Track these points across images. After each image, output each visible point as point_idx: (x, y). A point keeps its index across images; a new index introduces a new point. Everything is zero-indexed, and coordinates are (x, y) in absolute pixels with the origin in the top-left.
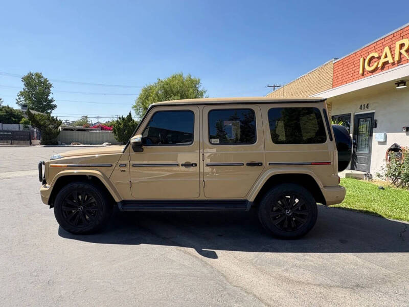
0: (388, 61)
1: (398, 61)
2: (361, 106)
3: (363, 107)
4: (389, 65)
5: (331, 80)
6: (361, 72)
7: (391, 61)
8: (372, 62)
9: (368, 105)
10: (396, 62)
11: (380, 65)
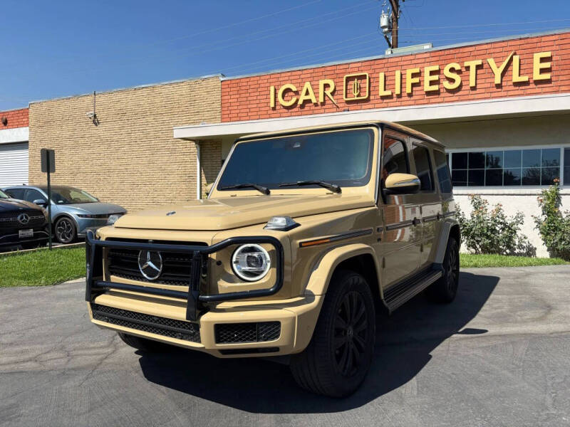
0: (310, 100)
1: (321, 103)
4: (311, 105)
5: (217, 105)
6: (272, 105)
7: (314, 101)
8: (286, 95)
10: (319, 104)
11: (300, 102)
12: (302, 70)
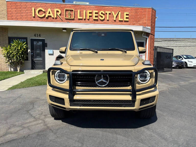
0: (51, 16)
2: (35, 34)
3: (36, 35)
5: (5, 12)
6: (33, 15)
8: (40, 12)
9: (40, 34)
10: (55, 18)
11: (47, 16)
12: (47, 3)
